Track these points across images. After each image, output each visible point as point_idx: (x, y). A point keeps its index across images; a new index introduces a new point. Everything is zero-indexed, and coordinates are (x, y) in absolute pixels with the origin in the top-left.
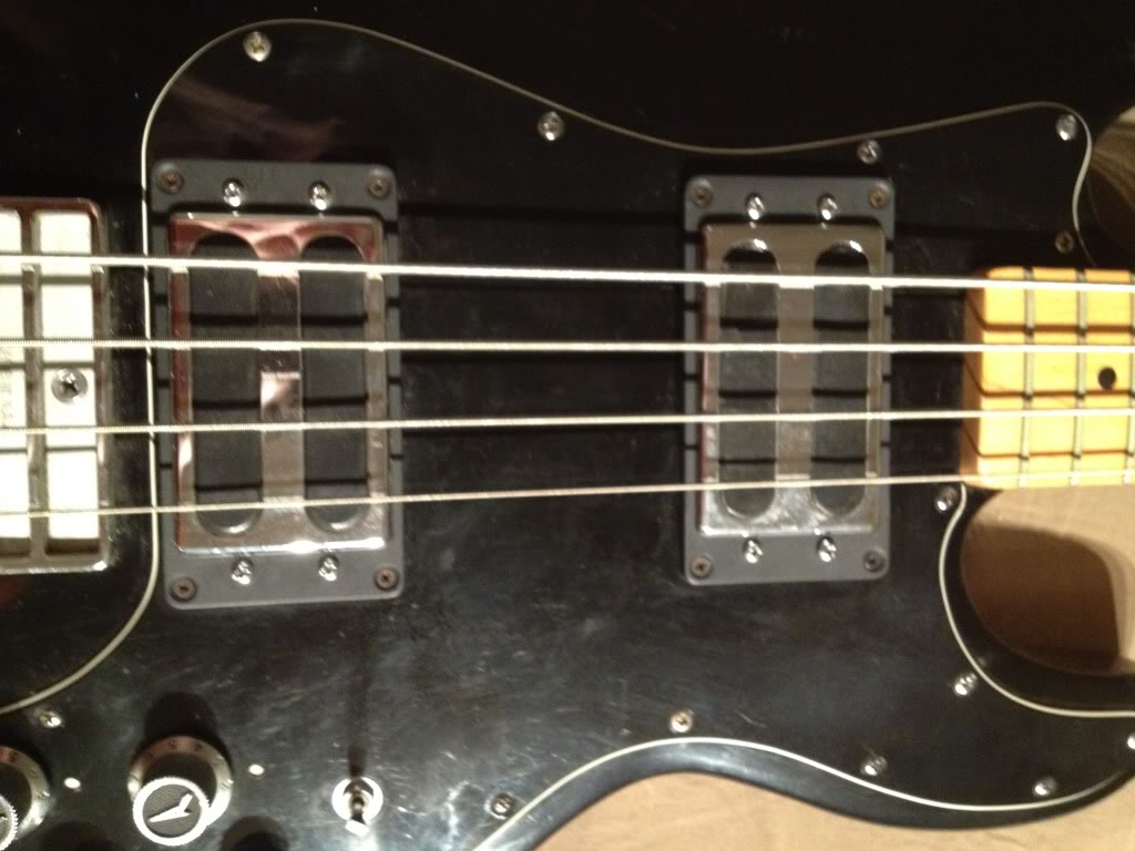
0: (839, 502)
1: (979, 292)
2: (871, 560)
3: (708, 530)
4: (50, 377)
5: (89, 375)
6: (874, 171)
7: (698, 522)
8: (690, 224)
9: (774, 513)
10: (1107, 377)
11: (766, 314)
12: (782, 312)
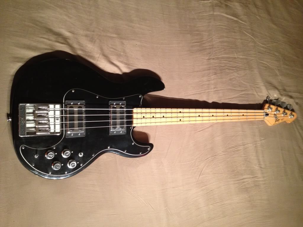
0: (122, 128)
1: (133, 110)
2: (125, 133)
3: (111, 130)
4: (56, 118)
5: (59, 118)
6: (124, 100)
7: (110, 130)
8: (109, 105)
9: (117, 129)
10: (144, 117)
11: (116, 112)
12: (117, 112)
